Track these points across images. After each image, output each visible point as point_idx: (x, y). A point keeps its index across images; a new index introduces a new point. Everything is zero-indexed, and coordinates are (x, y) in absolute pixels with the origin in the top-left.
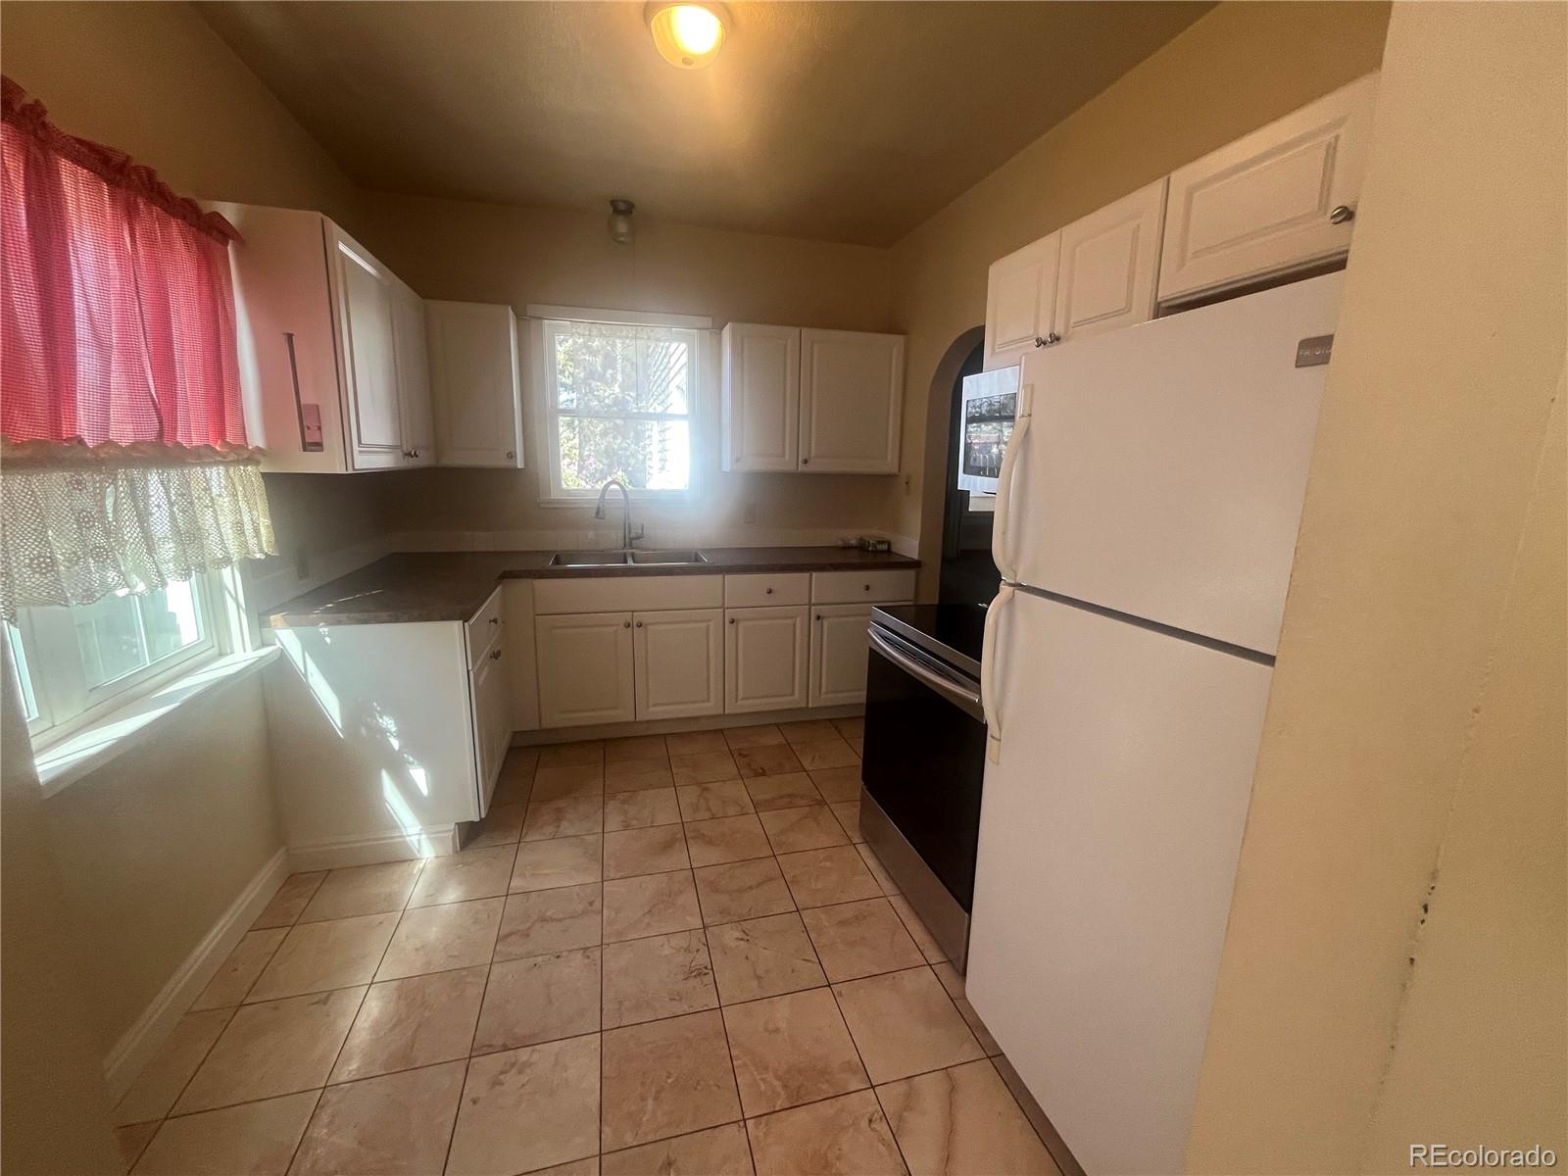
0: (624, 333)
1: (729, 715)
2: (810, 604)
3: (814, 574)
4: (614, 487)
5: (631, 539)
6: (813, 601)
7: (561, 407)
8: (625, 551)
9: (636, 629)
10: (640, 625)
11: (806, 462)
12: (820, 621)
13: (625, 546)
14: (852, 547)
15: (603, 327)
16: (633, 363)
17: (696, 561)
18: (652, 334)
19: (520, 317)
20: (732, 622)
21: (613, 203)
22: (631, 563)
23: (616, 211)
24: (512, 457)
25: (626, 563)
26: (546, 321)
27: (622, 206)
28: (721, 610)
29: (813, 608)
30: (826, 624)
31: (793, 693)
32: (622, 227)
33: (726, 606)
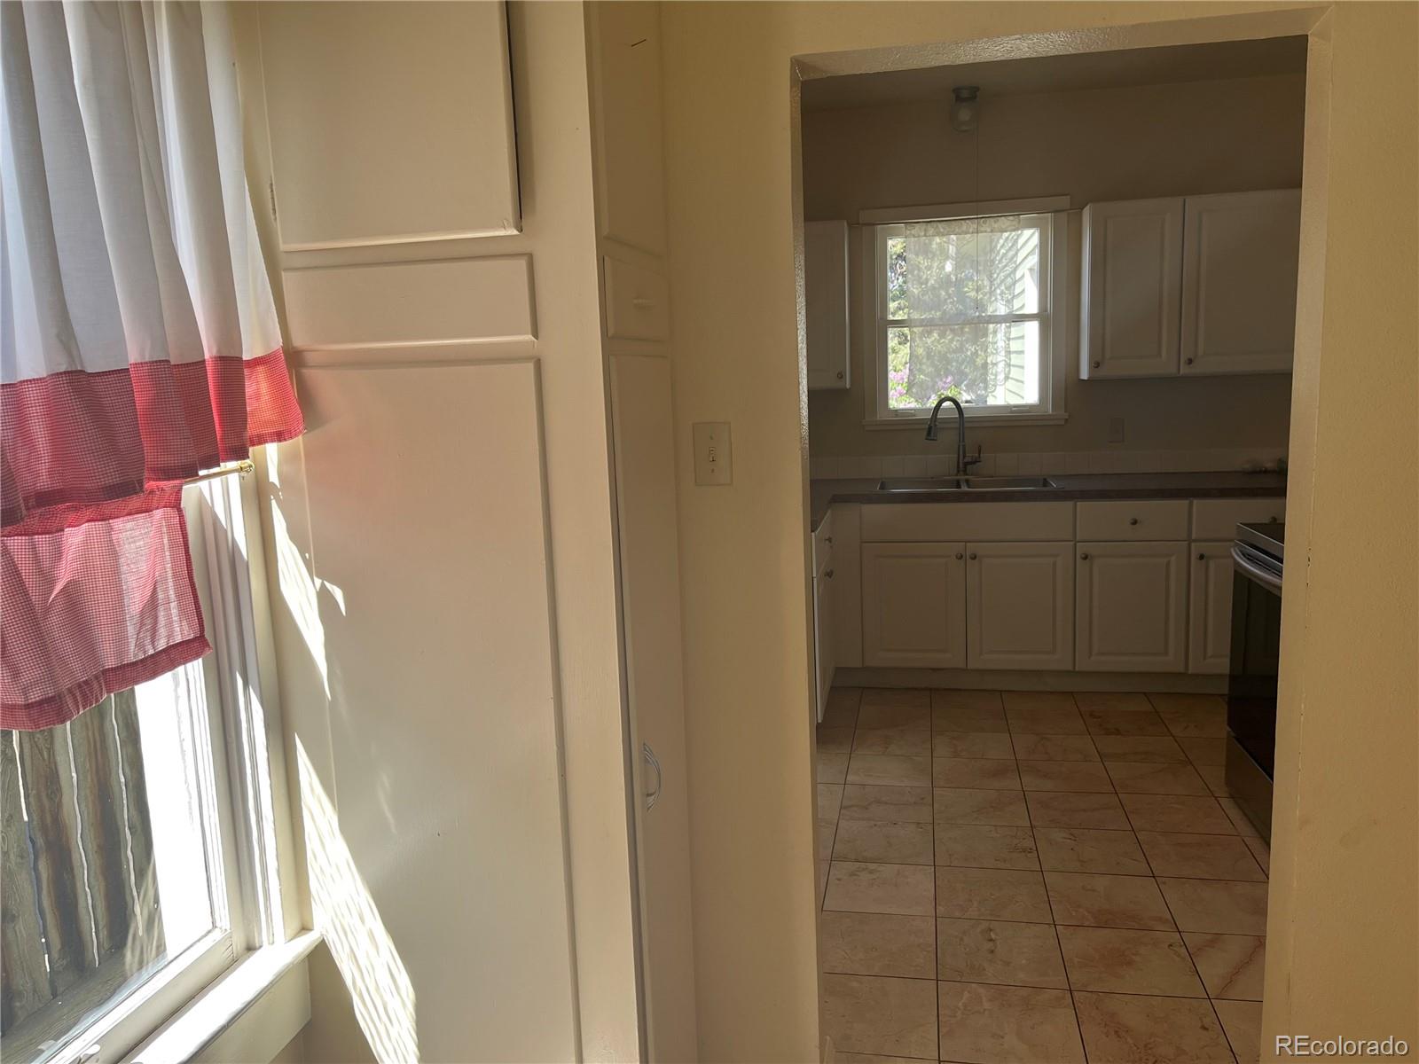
0: (964, 228)
1: (1079, 672)
2: (1190, 541)
3: (1195, 502)
4: (947, 404)
5: (966, 464)
6: (1194, 537)
7: (891, 317)
8: (958, 477)
9: (969, 561)
10: (974, 557)
11: (1190, 361)
12: (1203, 561)
13: (958, 471)
14: (1266, 472)
15: (940, 225)
16: (973, 261)
17: (1045, 485)
18: (996, 226)
19: (854, 225)
20: (1086, 558)
21: (957, 91)
22: (965, 488)
23: (959, 99)
24: (842, 377)
25: (960, 487)
26: (879, 226)
27: (965, 94)
28: (1072, 543)
29: (1193, 544)
30: (1212, 564)
31: (1166, 653)
32: (965, 114)
33: (1078, 539)
